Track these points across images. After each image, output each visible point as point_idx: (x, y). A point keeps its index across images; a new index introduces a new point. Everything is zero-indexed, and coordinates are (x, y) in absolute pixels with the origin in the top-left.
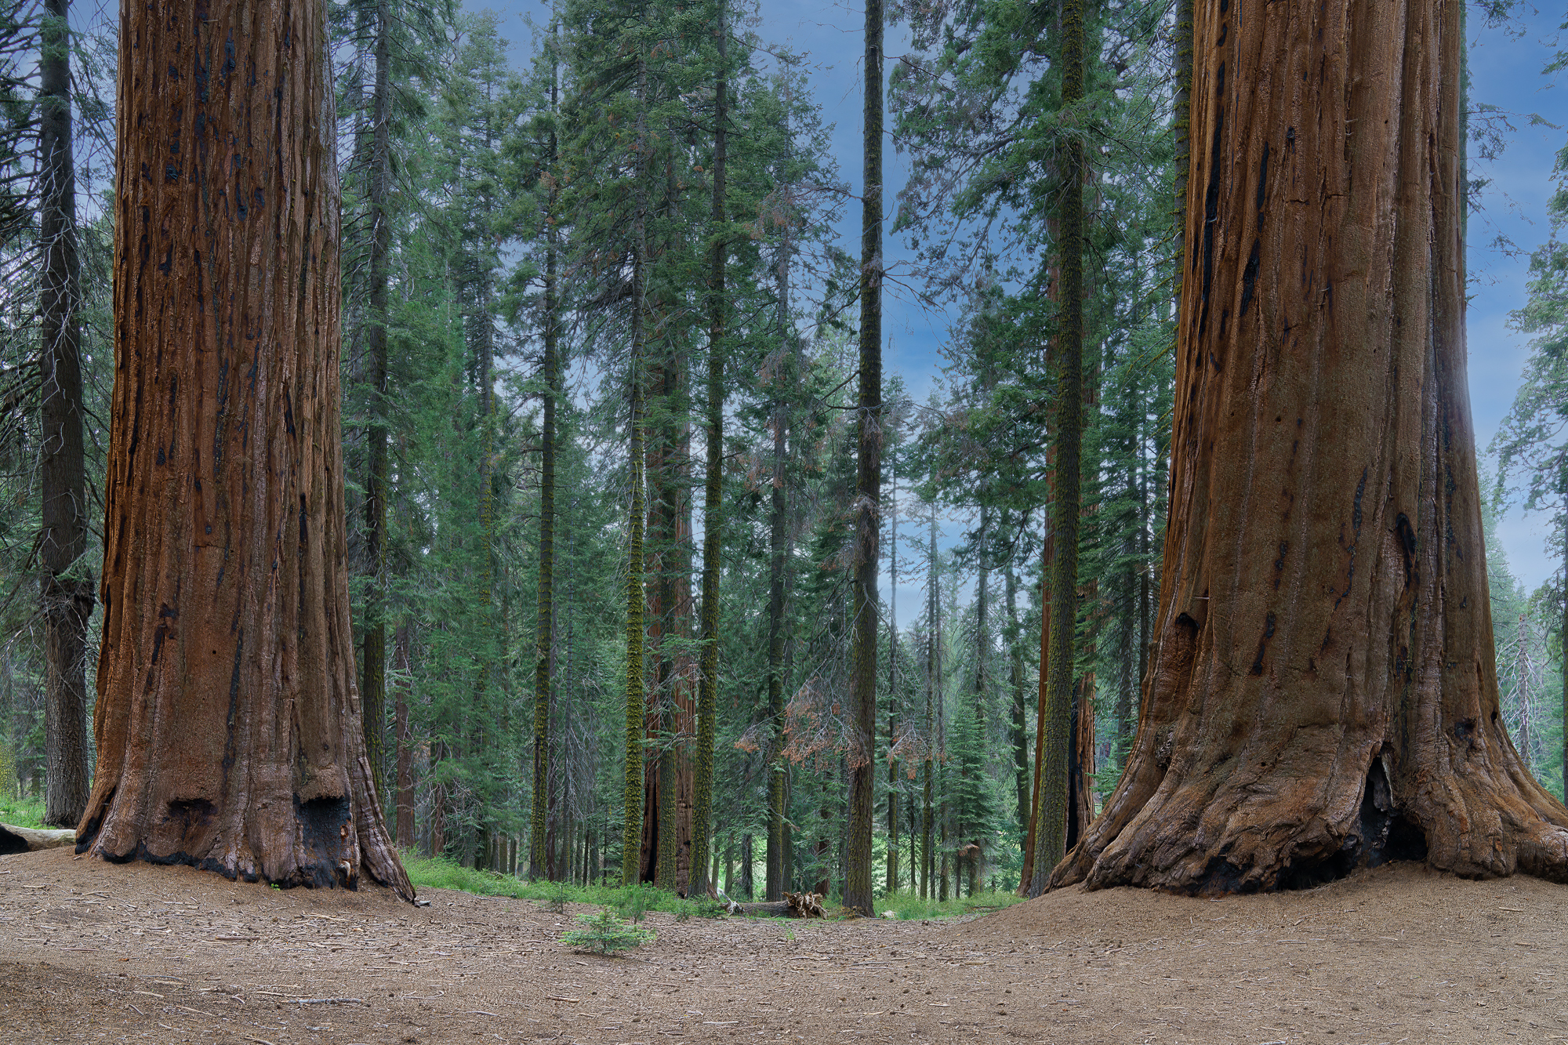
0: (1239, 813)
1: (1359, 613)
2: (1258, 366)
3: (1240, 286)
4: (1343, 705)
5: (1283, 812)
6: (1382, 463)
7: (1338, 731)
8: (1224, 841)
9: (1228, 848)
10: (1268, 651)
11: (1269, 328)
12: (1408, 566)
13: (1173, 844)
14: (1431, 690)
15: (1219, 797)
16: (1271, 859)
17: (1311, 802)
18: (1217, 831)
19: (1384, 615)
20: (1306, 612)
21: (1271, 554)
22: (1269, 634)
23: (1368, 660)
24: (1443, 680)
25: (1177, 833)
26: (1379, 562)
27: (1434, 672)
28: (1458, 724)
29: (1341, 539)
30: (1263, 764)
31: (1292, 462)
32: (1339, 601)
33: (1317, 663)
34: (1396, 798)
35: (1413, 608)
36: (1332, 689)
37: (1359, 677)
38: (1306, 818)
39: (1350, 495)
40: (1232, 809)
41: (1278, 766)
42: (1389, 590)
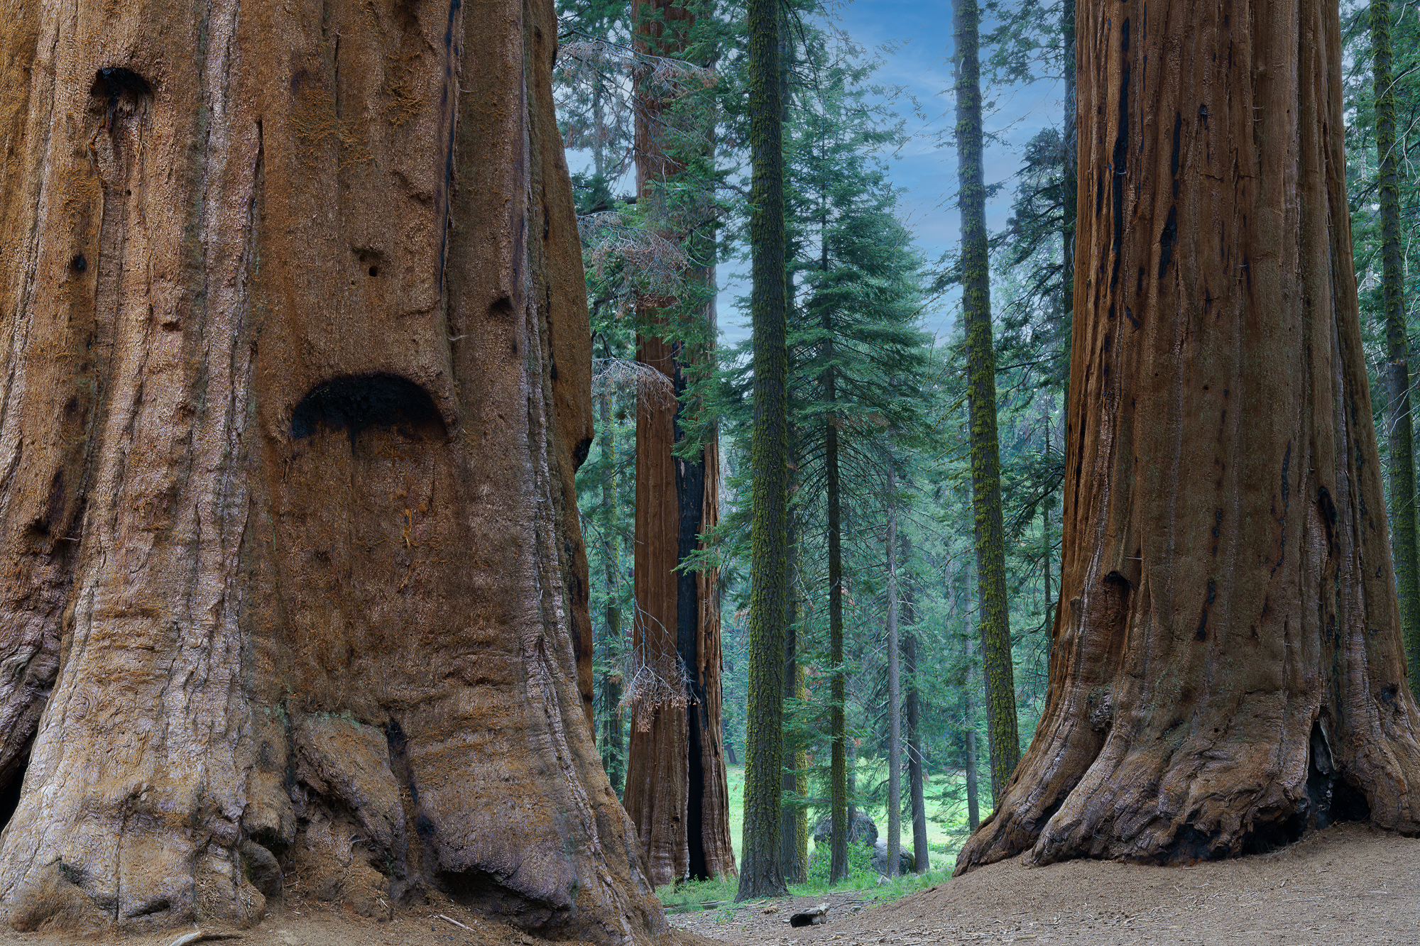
0: (1200, 779)
1: (1293, 582)
2: (1181, 330)
3: (1156, 247)
4: (1284, 672)
5: (1244, 777)
6: (1302, 436)
7: (1282, 696)
8: (1189, 809)
9: (1194, 815)
10: (1211, 618)
11: (1190, 296)
12: (1329, 536)
13: (1135, 812)
14: (1358, 657)
15: (1176, 764)
16: (1236, 825)
17: (1268, 767)
18: (1181, 799)
19: (1313, 584)
20: (1244, 580)
21: (1209, 521)
22: (1210, 600)
23: (1303, 627)
24: (1367, 646)
25: (1138, 801)
26: (1306, 532)
27: (1359, 639)
28: (1384, 689)
29: (1273, 511)
30: (1216, 730)
31: (1221, 431)
32: (1274, 570)
33: (1258, 630)
34: (1336, 761)
35: (1336, 577)
36: (1274, 656)
37: (1297, 645)
38: (1265, 784)
39: (1278, 467)
40: (1192, 776)
41: (1230, 732)
42: (1316, 560)
